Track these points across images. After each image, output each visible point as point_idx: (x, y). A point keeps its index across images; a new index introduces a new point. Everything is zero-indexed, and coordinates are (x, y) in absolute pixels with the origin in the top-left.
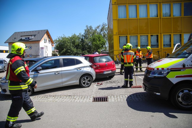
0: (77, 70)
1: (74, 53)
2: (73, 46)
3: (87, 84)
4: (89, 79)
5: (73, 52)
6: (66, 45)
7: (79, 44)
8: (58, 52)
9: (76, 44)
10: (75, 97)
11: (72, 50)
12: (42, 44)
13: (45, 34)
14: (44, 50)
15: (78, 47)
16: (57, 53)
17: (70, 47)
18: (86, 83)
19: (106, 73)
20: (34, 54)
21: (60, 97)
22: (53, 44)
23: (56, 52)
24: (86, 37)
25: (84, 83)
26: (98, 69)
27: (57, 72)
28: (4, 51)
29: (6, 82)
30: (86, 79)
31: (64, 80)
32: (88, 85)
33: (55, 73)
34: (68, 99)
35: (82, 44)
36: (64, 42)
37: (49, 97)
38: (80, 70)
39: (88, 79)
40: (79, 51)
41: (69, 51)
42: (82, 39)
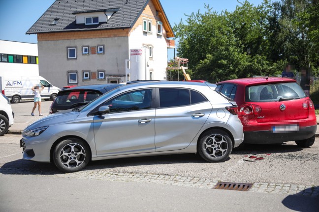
0: (193, 116)
1: (240, 70)
2: (238, 46)
3: (219, 153)
4: (223, 141)
5: (238, 64)
6: (214, 40)
7: (260, 38)
8: (185, 65)
9: (249, 37)
10: (177, 178)
11: (233, 60)
12: (136, 38)
13: (148, 7)
14: (142, 58)
15: (257, 47)
16: (184, 68)
17: (227, 49)
18: (214, 152)
19: (277, 130)
20: (110, 69)
21: (146, 176)
22: (170, 39)
23: (179, 64)
24: (290, 9)
25: (210, 151)
26: (257, 119)
27: (145, 118)
28: (25, 59)
29: (34, 135)
30: (214, 140)
31: (160, 138)
32: (220, 157)
33: (139, 122)
34: (162, 180)
35: (274, 36)
36: (207, 31)
37: (122, 174)
38: (201, 116)
39: (221, 142)
40: (259, 62)
41: (225, 62)
42: (273, 20)
